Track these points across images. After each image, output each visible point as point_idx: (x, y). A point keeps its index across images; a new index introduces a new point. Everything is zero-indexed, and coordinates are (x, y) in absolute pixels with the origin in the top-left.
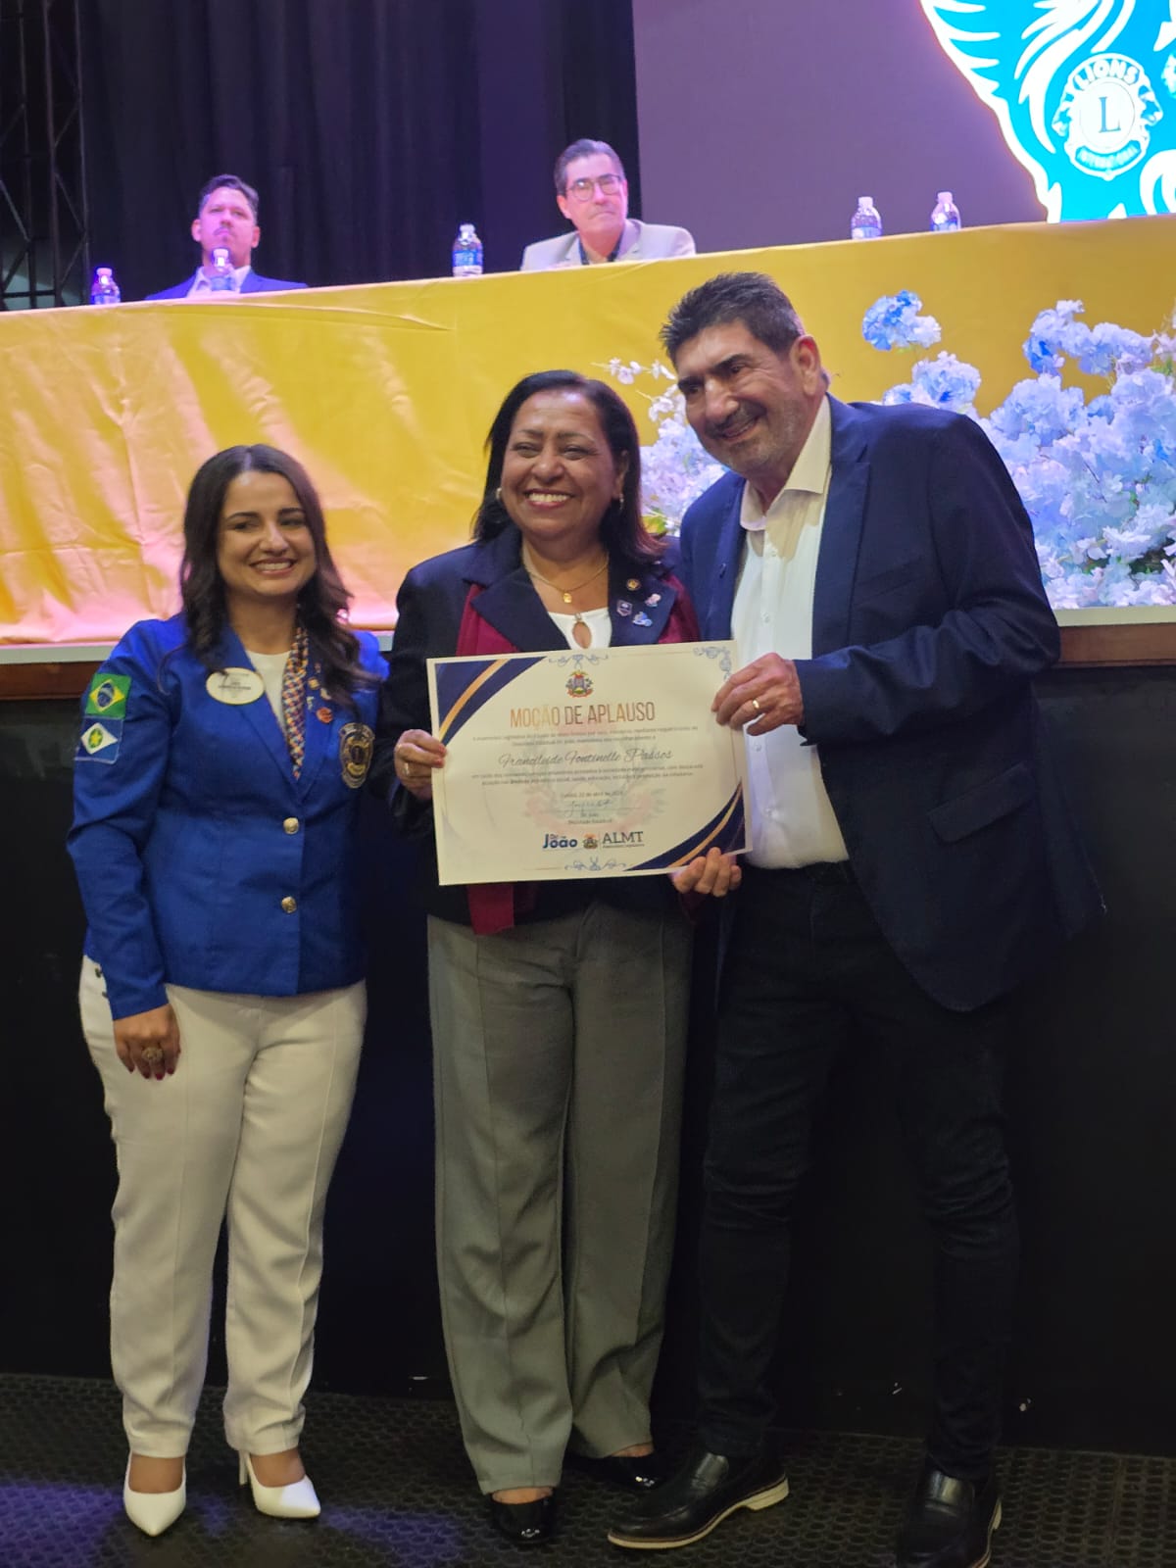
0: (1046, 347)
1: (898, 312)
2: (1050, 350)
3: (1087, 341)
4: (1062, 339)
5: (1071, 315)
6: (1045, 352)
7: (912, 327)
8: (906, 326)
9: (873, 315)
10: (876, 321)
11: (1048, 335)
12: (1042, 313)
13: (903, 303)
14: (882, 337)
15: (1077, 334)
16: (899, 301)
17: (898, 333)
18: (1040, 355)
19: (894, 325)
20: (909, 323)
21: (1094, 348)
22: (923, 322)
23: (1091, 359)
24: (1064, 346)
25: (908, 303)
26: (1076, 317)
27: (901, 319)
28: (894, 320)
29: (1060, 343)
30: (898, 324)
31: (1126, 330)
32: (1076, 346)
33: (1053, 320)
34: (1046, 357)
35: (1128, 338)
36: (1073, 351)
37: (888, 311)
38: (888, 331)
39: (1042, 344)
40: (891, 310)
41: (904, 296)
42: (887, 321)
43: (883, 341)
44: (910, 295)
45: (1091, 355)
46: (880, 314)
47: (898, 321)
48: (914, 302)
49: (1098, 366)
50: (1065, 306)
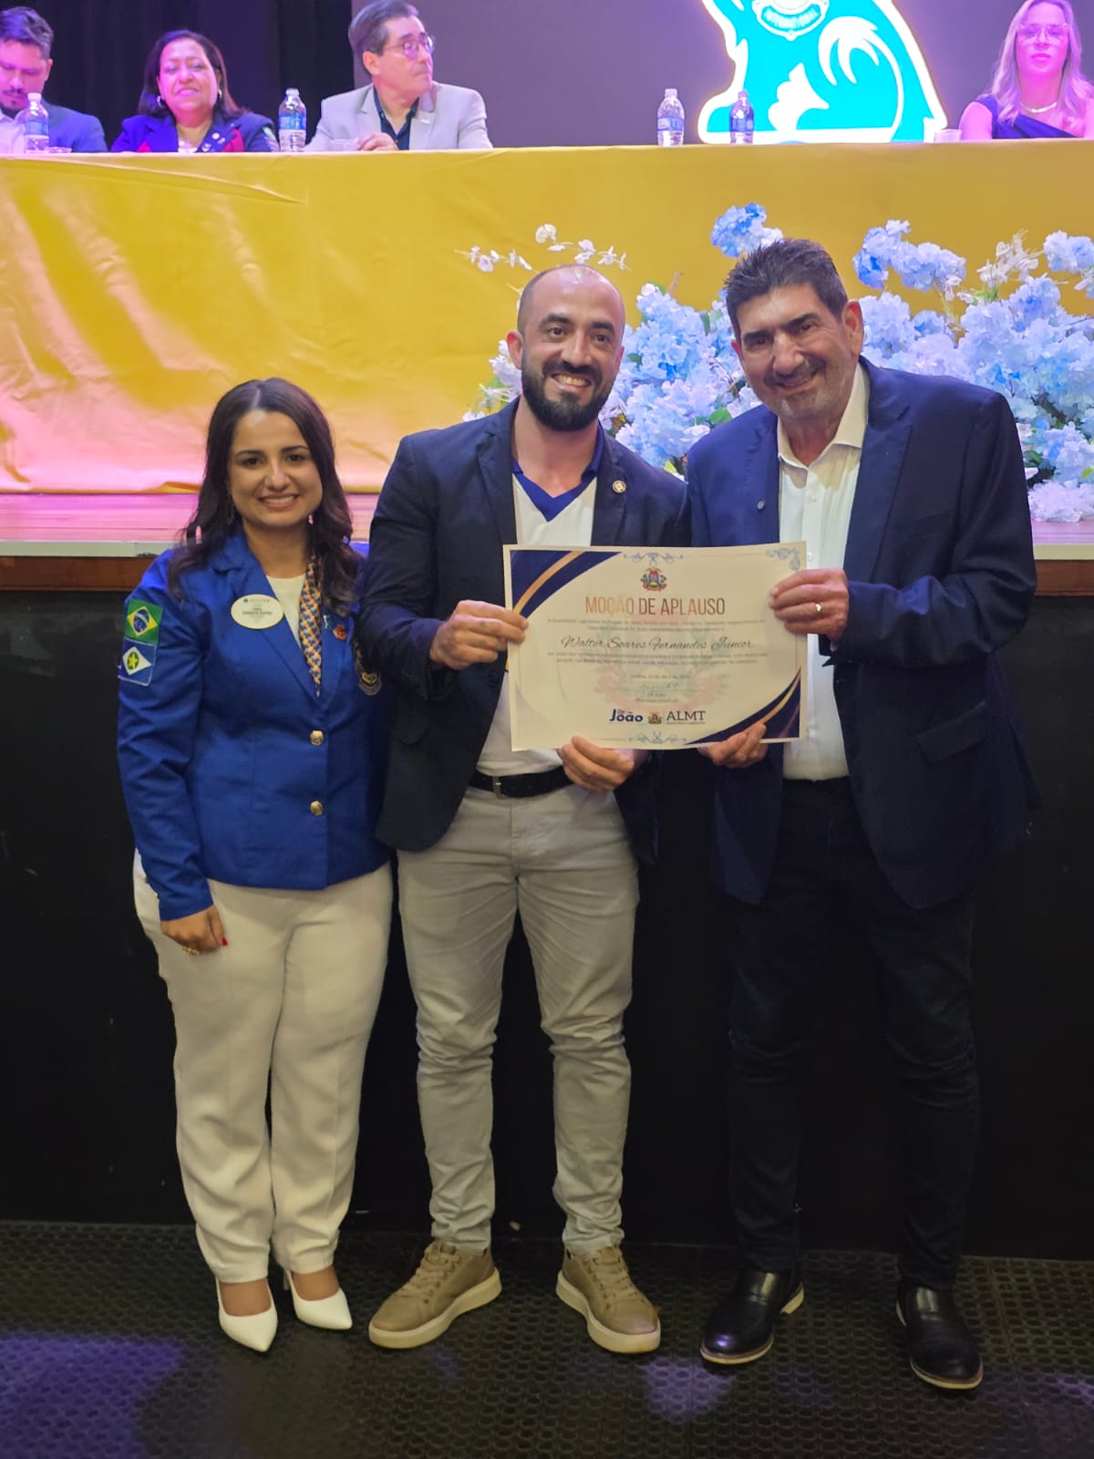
0: (877, 263)
1: (748, 223)
2: (881, 267)
3: (914, 260)
4: (893, 257)
5: (900, 235)
6: (876, 267)
7: (760, 237)
8: (755, 237)
9: (724, 224)
10: (726, 229)
11: (879, 252)
12: (872, 231)
13: (752, 214)
14: (730, 245)
15: (905, 254)
16: (747, 212)
17: (746, 242)
18: (870, 268)
19: (743, 234)
20: (757, 234)
21: (919, 267)
22: (770, 234)
23: (915, 275)
24: (893, 262)
25: (757, 215)
26: (903, 237)
27: (750, 229)
28: (744, 230)
29: (889, 261)
30: (747, 234)
31: (945, 251)
32: (904, 263)
33: (884, 238)
34: (876, 272)
35: (947, 259)
36: (901, 268)
37: (737, 221)
38: (737, 239)
39: (873, 260)
40: (740, 221)
41: (752, 208)
42: (737, 230)
43: (732, 249)
44: (758, 207)
45: (915, 272)
46: (730, 223)
47: (748, 231)
48: (761, 214)
49: (921, 282)
50: (894, 226)
